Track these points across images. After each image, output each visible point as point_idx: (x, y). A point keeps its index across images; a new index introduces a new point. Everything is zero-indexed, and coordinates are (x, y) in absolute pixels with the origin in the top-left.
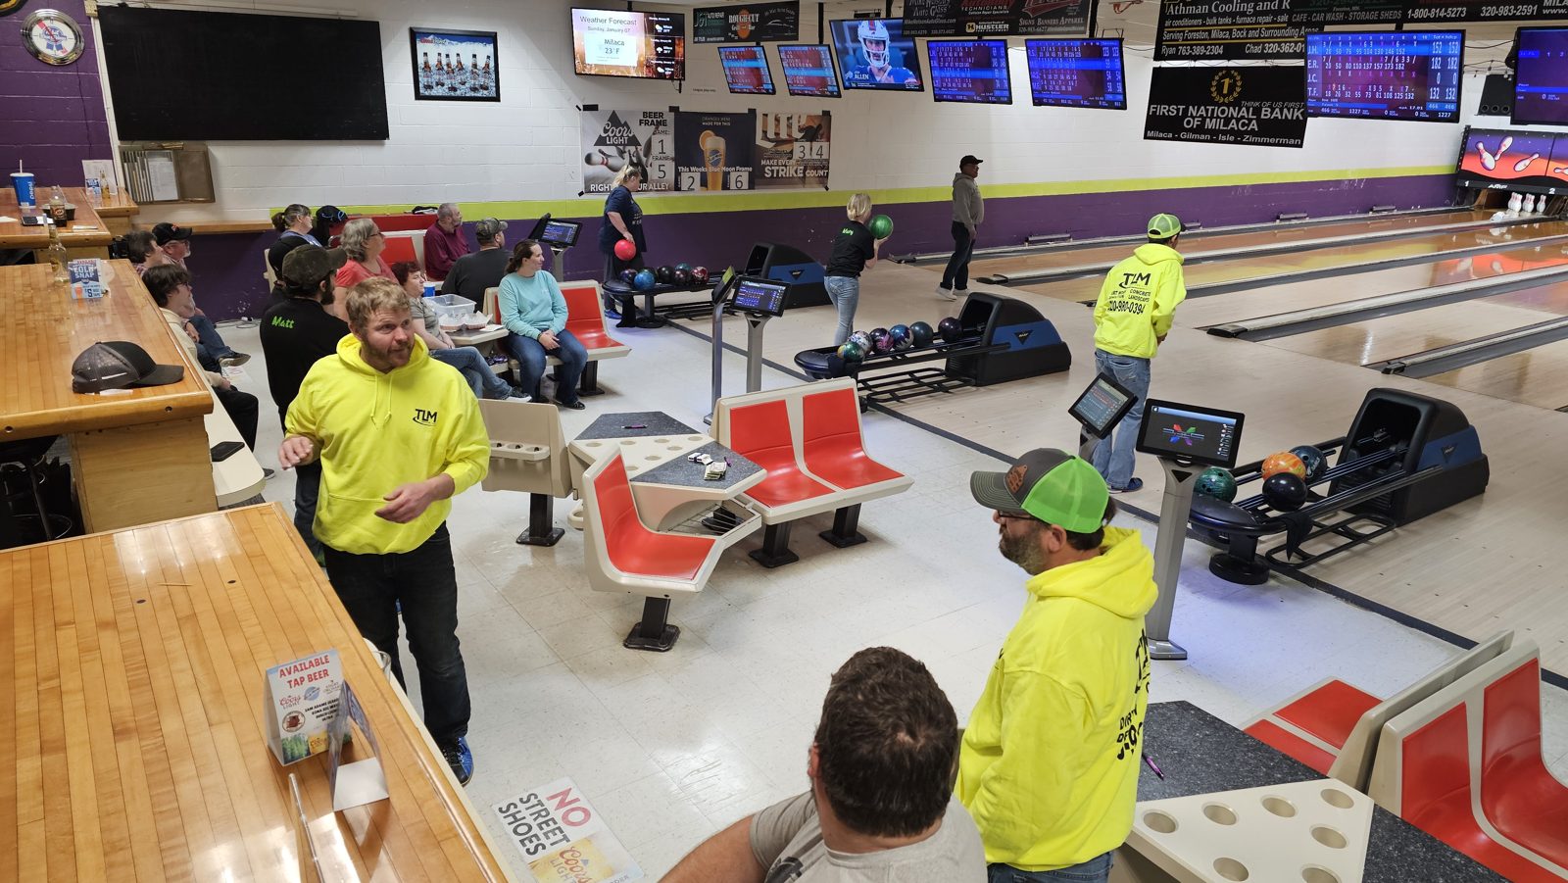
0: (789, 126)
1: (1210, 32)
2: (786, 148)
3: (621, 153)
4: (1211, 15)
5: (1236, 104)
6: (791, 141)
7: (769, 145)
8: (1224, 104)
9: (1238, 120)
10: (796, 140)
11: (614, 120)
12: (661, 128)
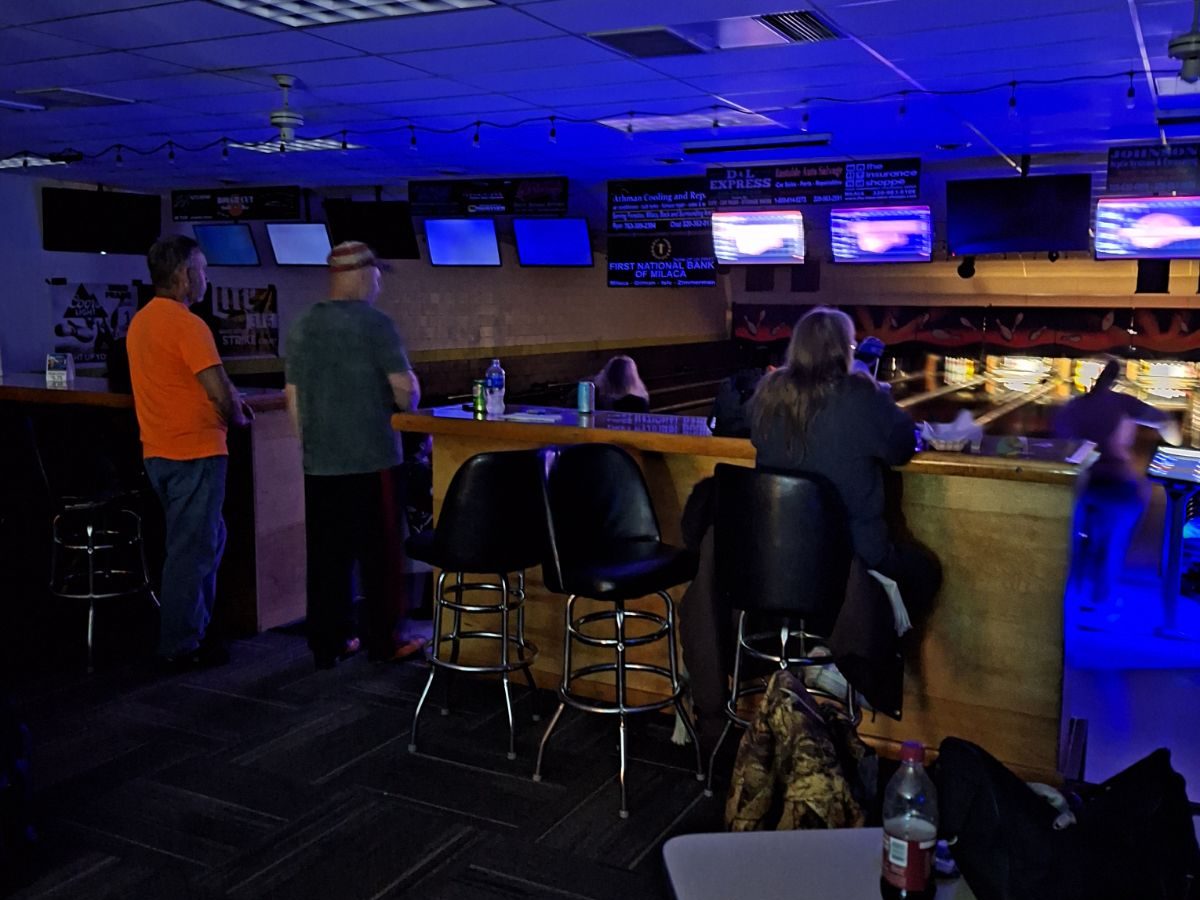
0: (241, 299)
1: (645, 214)
2: (240, 318)
3: (90, 325)
4: (644, 203)
5: (670, 260)
6: (242, 312)
7: (224, 316)
8: (661, 260)
9: (672, 270)
10: (249, 311)
11: (82, 292)
12: (126, 300)
